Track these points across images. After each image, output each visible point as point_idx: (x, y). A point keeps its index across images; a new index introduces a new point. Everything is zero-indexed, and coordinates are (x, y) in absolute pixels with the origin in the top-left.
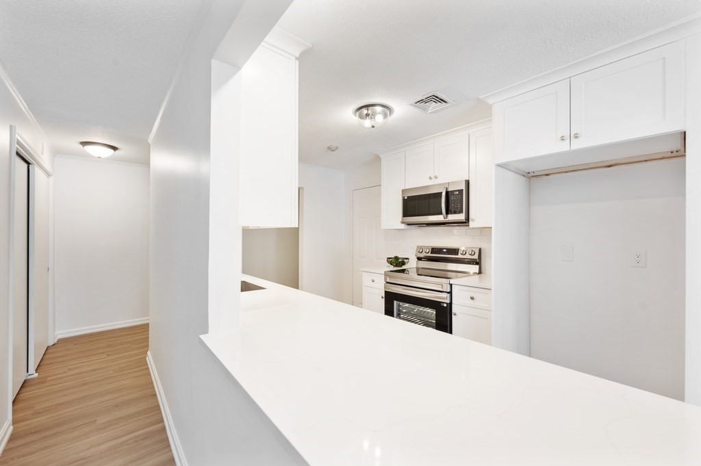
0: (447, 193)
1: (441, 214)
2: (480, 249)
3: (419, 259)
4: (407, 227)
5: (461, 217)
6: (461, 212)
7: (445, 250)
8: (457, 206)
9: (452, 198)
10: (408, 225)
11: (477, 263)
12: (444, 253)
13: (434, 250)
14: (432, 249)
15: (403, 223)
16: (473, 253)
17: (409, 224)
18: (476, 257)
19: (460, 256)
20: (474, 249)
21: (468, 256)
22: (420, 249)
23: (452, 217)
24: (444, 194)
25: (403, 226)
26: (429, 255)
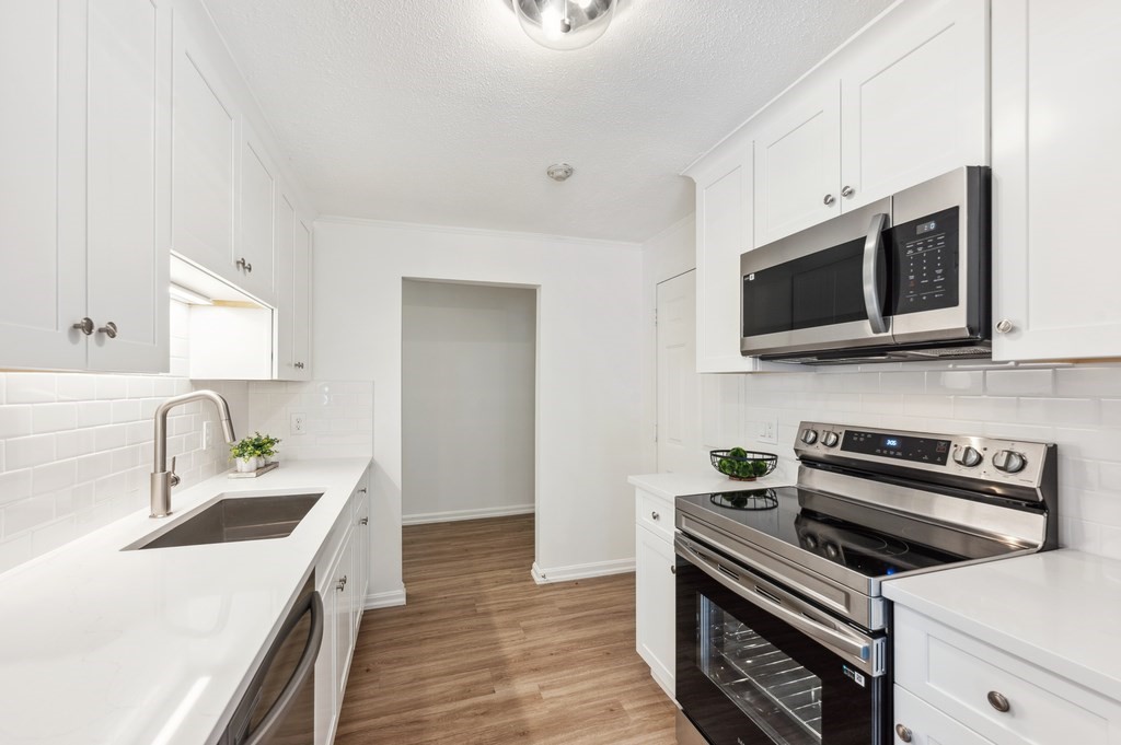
0: (888, 237)
1: (863, 315)
2: (1052, 454)
3: (808, 462)
4: (760, 366)
5: (952, 320)
6: (950, 300)
7: (892, 443)
8: (932, 275)
9: (909, 251)
10: (763, 358)
11: (1034, 506)
12: (889, 452)
13: (853, 439)
14: (849, 434)
15: (745, 353)
16: (1016, 463)
17: (766, 356)
18: (1031, 478)
19: (951, 468)
20: (1018, 449)
21: (986, 472)
22: (810, 433)
23: (907, 325)
24: (871, 246)
25: (748, 364)
26: (838, 452)
